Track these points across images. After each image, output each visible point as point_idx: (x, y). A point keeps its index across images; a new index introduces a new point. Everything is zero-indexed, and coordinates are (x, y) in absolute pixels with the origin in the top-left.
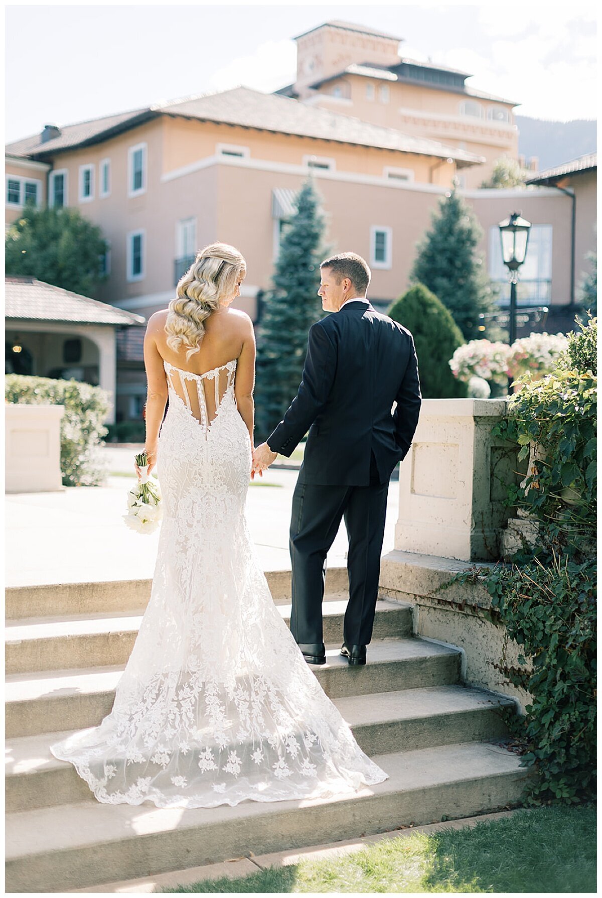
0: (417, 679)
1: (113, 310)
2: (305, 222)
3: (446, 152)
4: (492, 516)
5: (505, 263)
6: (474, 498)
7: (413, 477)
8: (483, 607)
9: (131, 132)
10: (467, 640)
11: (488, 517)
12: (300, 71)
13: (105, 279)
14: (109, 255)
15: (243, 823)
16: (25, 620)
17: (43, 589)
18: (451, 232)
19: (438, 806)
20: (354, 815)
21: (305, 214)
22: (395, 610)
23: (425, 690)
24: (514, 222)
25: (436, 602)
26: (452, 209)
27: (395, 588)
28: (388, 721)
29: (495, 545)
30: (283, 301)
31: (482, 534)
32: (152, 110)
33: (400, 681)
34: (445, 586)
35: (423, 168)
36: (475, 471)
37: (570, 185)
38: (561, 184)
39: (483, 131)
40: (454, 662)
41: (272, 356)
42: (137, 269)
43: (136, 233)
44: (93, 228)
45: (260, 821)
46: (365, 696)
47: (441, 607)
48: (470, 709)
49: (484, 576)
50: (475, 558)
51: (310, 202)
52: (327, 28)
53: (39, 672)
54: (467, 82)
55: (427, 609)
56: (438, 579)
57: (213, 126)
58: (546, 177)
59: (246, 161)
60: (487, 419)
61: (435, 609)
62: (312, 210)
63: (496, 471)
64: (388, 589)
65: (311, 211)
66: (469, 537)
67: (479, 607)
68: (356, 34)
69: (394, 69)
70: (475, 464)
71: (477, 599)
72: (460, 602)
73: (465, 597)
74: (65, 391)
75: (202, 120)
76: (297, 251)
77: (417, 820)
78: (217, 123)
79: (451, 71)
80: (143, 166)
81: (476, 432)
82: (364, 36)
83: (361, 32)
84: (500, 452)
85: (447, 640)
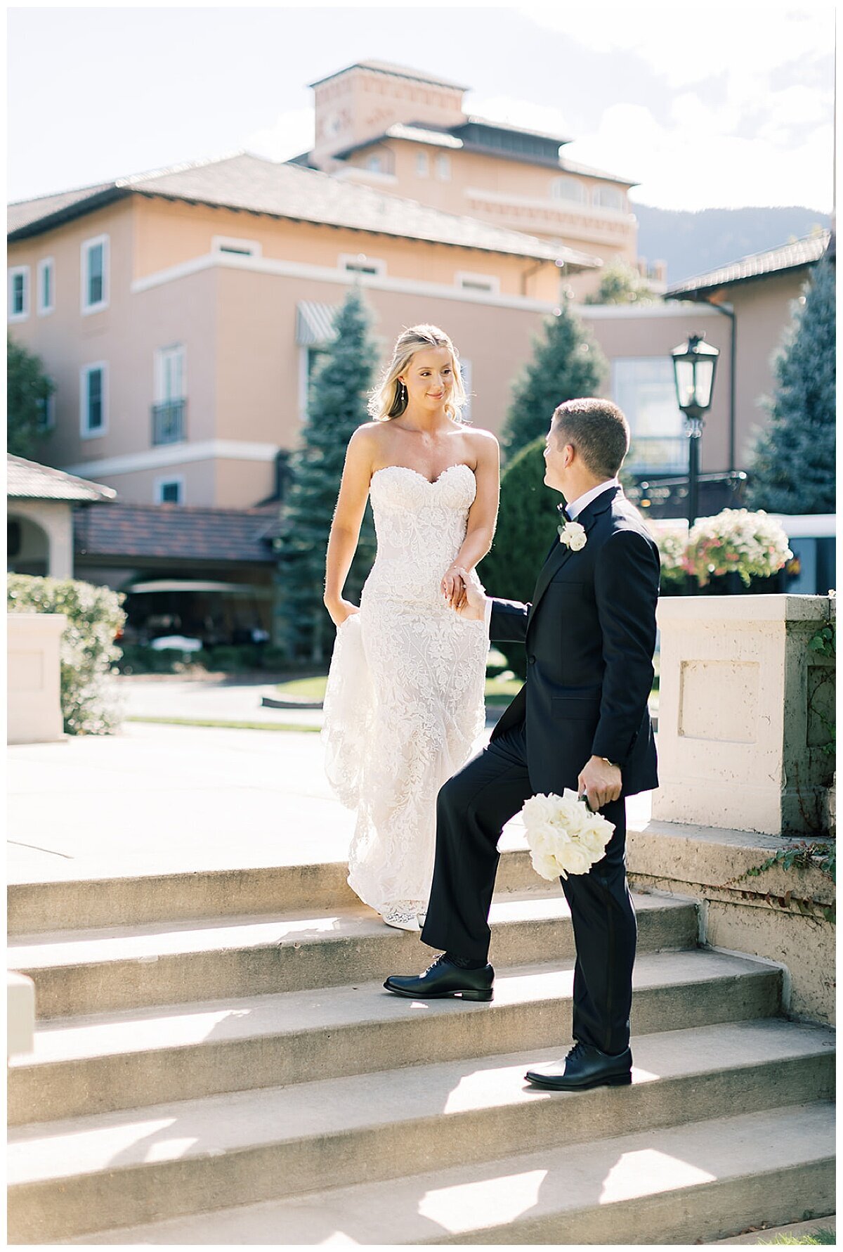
0: (723, 1010)
1: (68, 480)
2: (350, 351)
3: (546, 251)
4: (809, 768)
5: (681, 408)
6: (785, 742)
7: (681, 711)
8: (821, 902)
9: (83, 219)
10: (792, 951)
11: (804, 770)
12: (319, 134)
13: (49, 434)
14: (53, 402)
15: (537, 1226)
16: (145, 926)
17: (171, 879)
18: (562, 366)
19: (799, 1197)
20: (686, 1213)
21: (349, 340)
22: (674, 908)
23: (735, 1026)
24: (694, 348)
25: (740, 895)
26: (564, 334)
27: (669, 875)
28: (706, 1072)
29: (815, 812)
30: (318, 466)
31: (797, 795)
32: (118, 186)
33: (700, 1012)
34: (758, 871)
35: (513, 274)
36: (787, 702)
37: (727, 300)
38: (714, 298)
39: (587, 222)
40: (773, 984)
41: (302, 546)
42: (96, 418)
43: (94, 366)
44: (29, 360)
45: (559, 1223)
46: (652, 1034)
47: (747, 903)
48: (815, 1052)
49: (820, 855)
50: (788, 831)
51: (358, 322)
52: (358, 70)
53: (183, 1005)
54: (562, 151)
55: (721, 906)
56: (742, 861)
57: (207, 210)
58: (694, 288)
59: (256, 262)
60: (803, 624)
61: (735, 905)
62: (361, 333)
63: (814, 702)
64: (657, 877)
65: (359, 336)
66: (780, 799)
67: (814, 902)
68: (402, 80)
69: (456, 131)
70: (787, 692)
71: (811, 890)
72: (782, 895)
73: (790, 887)
74: (56, 593)
75: (192, 202)
76: (339, 392)
77: (770, 1218)
78: (213, 206)
79: (539, 134)
80: (103, 270)
81: (787, 645)
82: (413, 83)
83: (407, 77)
84: (820, 673)
85: (757, 951)
